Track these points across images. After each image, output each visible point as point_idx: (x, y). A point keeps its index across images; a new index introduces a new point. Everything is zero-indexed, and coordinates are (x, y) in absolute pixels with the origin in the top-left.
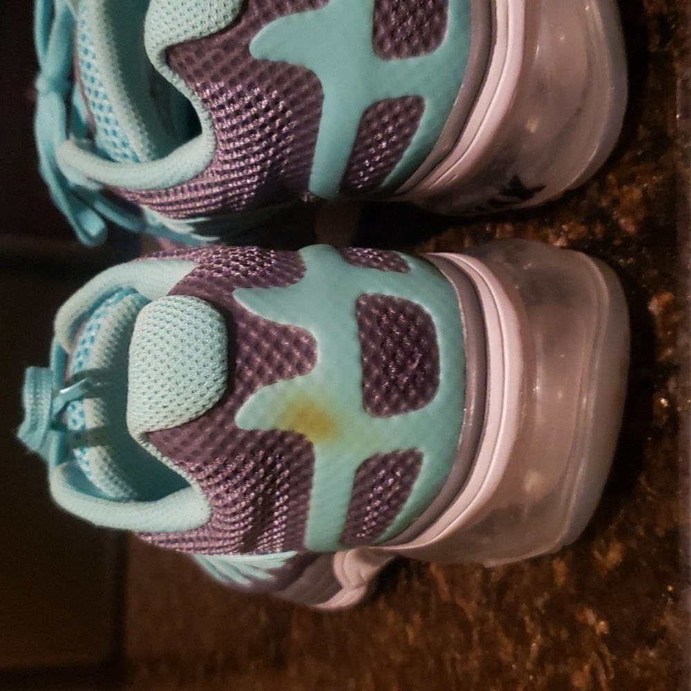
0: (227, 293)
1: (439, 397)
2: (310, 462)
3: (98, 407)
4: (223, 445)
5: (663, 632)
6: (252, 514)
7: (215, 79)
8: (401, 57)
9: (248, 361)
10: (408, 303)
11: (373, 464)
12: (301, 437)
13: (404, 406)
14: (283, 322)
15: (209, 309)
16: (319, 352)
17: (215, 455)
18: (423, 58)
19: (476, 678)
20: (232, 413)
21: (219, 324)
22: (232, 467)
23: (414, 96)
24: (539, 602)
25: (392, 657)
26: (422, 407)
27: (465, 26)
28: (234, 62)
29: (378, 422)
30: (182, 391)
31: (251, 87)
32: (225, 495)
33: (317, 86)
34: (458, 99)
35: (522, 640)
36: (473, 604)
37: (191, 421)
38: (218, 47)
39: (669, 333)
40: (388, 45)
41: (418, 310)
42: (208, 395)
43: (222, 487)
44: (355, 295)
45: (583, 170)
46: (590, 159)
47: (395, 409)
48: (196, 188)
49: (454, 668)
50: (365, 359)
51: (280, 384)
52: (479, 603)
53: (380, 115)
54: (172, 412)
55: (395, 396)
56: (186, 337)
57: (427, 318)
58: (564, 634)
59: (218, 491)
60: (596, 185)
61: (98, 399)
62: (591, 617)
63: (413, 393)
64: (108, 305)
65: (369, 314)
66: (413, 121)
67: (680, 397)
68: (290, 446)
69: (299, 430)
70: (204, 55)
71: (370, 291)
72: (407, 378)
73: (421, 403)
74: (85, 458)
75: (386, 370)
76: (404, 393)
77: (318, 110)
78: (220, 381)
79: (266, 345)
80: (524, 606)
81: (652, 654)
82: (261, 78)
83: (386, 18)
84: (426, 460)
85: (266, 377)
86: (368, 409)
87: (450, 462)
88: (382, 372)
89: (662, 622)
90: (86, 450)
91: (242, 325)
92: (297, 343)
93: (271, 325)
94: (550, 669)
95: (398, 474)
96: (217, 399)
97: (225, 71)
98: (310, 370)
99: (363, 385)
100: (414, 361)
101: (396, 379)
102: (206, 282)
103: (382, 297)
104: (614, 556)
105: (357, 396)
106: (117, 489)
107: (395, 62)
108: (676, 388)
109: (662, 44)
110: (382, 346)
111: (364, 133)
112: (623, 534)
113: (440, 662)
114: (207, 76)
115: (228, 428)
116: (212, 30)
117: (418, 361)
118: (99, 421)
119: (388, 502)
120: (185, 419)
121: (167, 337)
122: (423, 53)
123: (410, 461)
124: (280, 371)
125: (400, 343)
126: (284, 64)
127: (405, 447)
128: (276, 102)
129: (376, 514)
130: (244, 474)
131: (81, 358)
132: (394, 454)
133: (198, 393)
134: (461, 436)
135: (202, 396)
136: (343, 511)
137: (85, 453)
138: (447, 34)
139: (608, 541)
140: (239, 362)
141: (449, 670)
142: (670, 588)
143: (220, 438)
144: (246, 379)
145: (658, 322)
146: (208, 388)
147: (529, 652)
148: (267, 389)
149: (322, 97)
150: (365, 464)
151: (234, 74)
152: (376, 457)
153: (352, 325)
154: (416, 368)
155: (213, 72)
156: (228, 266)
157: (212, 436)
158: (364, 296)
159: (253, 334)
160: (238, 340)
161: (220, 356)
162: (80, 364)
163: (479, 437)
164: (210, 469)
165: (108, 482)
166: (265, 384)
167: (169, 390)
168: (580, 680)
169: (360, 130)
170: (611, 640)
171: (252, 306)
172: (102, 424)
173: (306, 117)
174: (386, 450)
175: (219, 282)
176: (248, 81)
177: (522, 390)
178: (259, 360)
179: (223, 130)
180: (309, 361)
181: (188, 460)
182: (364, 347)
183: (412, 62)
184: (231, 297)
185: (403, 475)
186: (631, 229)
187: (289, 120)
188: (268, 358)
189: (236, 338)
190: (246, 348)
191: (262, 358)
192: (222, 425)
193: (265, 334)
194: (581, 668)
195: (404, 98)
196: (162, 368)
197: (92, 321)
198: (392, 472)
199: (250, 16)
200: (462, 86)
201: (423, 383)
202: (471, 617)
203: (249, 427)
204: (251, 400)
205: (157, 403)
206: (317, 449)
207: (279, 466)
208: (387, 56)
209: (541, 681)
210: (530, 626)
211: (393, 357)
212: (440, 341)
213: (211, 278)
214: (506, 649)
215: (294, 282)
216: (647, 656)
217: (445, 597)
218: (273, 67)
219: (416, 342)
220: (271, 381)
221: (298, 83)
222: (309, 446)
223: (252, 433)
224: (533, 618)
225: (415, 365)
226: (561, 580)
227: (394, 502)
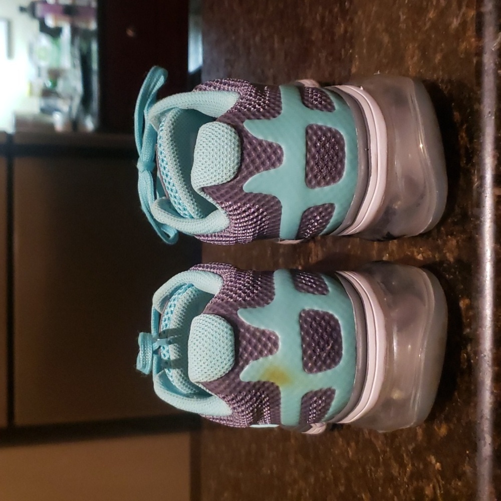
0: (235, 312)
1: (342, 363)
2: (279, 394)
3: (176, 348)
4: (235, 388)
5: (464, 473)
6: (252, 416)
7: (227, 201)
8: (321, 187)
9: (245, 349)
10: (327, 313)
11: (311, 394)
12: (273, 384)
13: (324, 368)
14: (262, 328)
15: (225, 324)
16: (280, 344)
17: (231, 393)
18: (332, 186)
19: (381, 482)
20: (238, 374)
21: (230, 332)
22: (239, 398)
23: (329, 204)
24: (410, 448)
25: (342, 463)
26: (334, 367)
27: (354, 166)
28: (236, 194)
29: (311, 376)
30: (213, 365)
31: (244, 204)
32: (238, 408)
33: (279, 202)
34: (353, 202)
35: (402, 465)
36: (380, 442)
37: (218, 379)
38: (227, 188)
39: (468, 320)
40: (314, 182)
41: (331, 317)
42: (226, 367)
43: (236, 405)
44: (299, 310)
45: (426, 228)
46: (429, 223)
47: (320, 369)
48: (222, 236)
49: (371, 475)
50: (304, 346)
51: (261, 359)
52: (382, 442)
53: (312, 212)
54: (209, 375)
55: (319, 363)
56: (214, 339)
57: (336, 321)
58: (421, 466)
59: (234, 406)
60: (436, 231)
61: (176, 344)
62: (433, 460)
63: (328, 361)
64: (179, 294)
65: (306, 321)
66: (330, 214)
67: (472, 355)
68: (268, 388)
69: (272, 381)
70: (220, 191)
71: (307, 308)
72: (325, 354)
73: (333, 366)
74: (170, 374)
75: (314, 351)
76: (324, 362)
77: (280, 212)
78: (232, 360)
79: (254, 341)
80: (403, 448)
81: (459, 484)
82: (249, 200)
83: (312, 169)
84: (337, 392)
85: (254, 356)
86: (306, 370)
87: (349, 392)
88: (312, 351)
89: (464, 469)
90: (171, 370)
91: (242, 330)
92: (269, 339)
93: (257, 329)
94: (415, 483)
95: (324, 398)
96: (230, 369)
97: (231, 198)
98: (276, 352)
99: (303, 359)
100: (329, 345)
101: (320, 355)
102: (225, 304)
103: (313, 311)
104: (443, 431)
105: (300, 364)
106: (187, 390)
107: (317, 189)
108: (471, 350)
109: (467, 164)
110: (312, 338)
111: (304, 220)
112: (447, 420)
113: (364, 470)
114: (223, 199)
115: (237, 381)
116: (224, 182)
117: (331, 345)
118: (177, 356)
119: (320, 410)
120: (216, 378)
121: (205, 339)
122: (332, 184)
123: (329, 393)
124: (261, 353)
125: (322, 337)
126: (261, 194)
127: (325, 387)
128: (258, 209)
129: (315, 411)
130: (246, 400)
131: (166, 322)
132: (321, 390)
133: (221, 367)
134: (355, 380)
135: (223, 368)
136: (298, 414)
137: (170, 372)
138: (345, 173)
139: (441, 423)
140: (241, 350)
141: (369, 475)
142: (468, 452)
143: (233, 385)
144: (244, 358)
145: (463, 313)
146: (226, 364)
147: (406, 472)
148: (255, 362)
149: (281, 207)
150: (306, 395)
151: (235, 199)
152: (311, 392)
153: (297, 328)
154: (330, 349)
155: (225, 198)
156: (236, 294)
157: (229, 385)
158: (304, 310)
159: (248, 335)
160: (240, 339)
161: (231, 348)
162: (166, 325)
163: (364, 381)
164: (230, 398)
165: (182, 386)
166: (253, 360)
167: (207, 365)
168: (428, 491)
169: (302, 219)
170: (442, 473)
171: (247, 319)
172: (178, 357)
173: (274, 215)
174: (316, 389)
175: (231, 305)
176: (243, 202)
177: (386, 356)
178: (250, 348)
179: (233, 219)
180: (275, 347)
181: (219, 393)
182: (303, 339)
183: (327, 188)
184: (237, 314)
185: (326, 399)
186: (452, 260)
187: (266, 216)
188: (255, 347)
189: (238, 338)
190: (244, 343)
191: (252, 347)
192: (234, 379)
193: (254, 335)
194: (429, 485)
195: (323, 205)
196: (204, 354)
197: (171, 303)
198: (320, 398)
199: (242, 173)
200: (355, 196)
201: (333, 356)
202: (379, 449)
203: (247, 380)
204: (247, 368)
205: (202, 371)
206: (281, 389)
207: (263, 396)
208: (313, 187)
209: (411, 488)
210: (406, 459)
211: (318, 344)
212: (343, 333)
213: (227, 302)
214: (395, 470)
215: (268, 304)
216: (457, 484)
217: (367, 436)
218: (256, 195)
219: (330, 335)
220: (257, 358)
221: (269, 201)
222: (277, 388)
223: (249, 383)
224: (407, 455)
225: (329, 347)
226: (420, 438)
227: (322, 410)
